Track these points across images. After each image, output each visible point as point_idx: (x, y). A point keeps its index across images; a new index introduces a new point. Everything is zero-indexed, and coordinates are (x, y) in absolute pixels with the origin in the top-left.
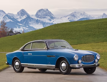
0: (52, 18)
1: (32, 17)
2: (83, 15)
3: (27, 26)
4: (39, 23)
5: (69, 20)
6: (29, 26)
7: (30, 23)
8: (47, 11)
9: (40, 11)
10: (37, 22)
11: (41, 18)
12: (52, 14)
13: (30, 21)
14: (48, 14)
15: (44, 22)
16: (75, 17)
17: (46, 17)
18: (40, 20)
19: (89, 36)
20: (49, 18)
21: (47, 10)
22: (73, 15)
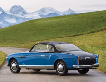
0: (24, 13)
1: (7, 13)
2: (51, 10)
3: (3, 21)
4: (13, 18)
5: (39, 15)
6: (4, 21)
7: (5, 18)
8: (20, 8)
9: (13, 7)
10: (11, 17)
11: (14, 13)
12: (24, 10)
13: (5, 16)
14: (21, 10)
15: (17, 17)
16: (44, 12)
17: (19, 12)
18: (13, 16)
19: (61, 31)
20: (21, 13)
21: (20, 6)
22: (43, 10)
